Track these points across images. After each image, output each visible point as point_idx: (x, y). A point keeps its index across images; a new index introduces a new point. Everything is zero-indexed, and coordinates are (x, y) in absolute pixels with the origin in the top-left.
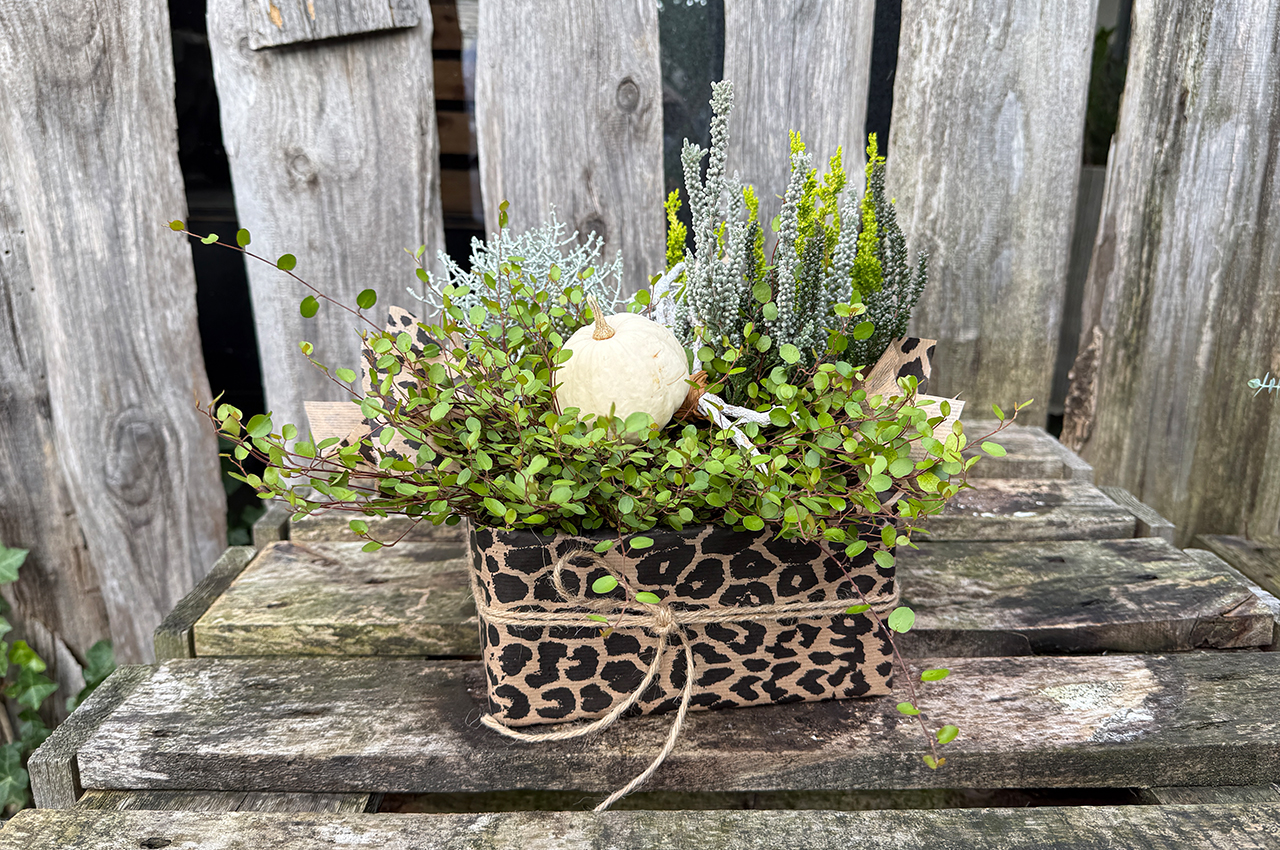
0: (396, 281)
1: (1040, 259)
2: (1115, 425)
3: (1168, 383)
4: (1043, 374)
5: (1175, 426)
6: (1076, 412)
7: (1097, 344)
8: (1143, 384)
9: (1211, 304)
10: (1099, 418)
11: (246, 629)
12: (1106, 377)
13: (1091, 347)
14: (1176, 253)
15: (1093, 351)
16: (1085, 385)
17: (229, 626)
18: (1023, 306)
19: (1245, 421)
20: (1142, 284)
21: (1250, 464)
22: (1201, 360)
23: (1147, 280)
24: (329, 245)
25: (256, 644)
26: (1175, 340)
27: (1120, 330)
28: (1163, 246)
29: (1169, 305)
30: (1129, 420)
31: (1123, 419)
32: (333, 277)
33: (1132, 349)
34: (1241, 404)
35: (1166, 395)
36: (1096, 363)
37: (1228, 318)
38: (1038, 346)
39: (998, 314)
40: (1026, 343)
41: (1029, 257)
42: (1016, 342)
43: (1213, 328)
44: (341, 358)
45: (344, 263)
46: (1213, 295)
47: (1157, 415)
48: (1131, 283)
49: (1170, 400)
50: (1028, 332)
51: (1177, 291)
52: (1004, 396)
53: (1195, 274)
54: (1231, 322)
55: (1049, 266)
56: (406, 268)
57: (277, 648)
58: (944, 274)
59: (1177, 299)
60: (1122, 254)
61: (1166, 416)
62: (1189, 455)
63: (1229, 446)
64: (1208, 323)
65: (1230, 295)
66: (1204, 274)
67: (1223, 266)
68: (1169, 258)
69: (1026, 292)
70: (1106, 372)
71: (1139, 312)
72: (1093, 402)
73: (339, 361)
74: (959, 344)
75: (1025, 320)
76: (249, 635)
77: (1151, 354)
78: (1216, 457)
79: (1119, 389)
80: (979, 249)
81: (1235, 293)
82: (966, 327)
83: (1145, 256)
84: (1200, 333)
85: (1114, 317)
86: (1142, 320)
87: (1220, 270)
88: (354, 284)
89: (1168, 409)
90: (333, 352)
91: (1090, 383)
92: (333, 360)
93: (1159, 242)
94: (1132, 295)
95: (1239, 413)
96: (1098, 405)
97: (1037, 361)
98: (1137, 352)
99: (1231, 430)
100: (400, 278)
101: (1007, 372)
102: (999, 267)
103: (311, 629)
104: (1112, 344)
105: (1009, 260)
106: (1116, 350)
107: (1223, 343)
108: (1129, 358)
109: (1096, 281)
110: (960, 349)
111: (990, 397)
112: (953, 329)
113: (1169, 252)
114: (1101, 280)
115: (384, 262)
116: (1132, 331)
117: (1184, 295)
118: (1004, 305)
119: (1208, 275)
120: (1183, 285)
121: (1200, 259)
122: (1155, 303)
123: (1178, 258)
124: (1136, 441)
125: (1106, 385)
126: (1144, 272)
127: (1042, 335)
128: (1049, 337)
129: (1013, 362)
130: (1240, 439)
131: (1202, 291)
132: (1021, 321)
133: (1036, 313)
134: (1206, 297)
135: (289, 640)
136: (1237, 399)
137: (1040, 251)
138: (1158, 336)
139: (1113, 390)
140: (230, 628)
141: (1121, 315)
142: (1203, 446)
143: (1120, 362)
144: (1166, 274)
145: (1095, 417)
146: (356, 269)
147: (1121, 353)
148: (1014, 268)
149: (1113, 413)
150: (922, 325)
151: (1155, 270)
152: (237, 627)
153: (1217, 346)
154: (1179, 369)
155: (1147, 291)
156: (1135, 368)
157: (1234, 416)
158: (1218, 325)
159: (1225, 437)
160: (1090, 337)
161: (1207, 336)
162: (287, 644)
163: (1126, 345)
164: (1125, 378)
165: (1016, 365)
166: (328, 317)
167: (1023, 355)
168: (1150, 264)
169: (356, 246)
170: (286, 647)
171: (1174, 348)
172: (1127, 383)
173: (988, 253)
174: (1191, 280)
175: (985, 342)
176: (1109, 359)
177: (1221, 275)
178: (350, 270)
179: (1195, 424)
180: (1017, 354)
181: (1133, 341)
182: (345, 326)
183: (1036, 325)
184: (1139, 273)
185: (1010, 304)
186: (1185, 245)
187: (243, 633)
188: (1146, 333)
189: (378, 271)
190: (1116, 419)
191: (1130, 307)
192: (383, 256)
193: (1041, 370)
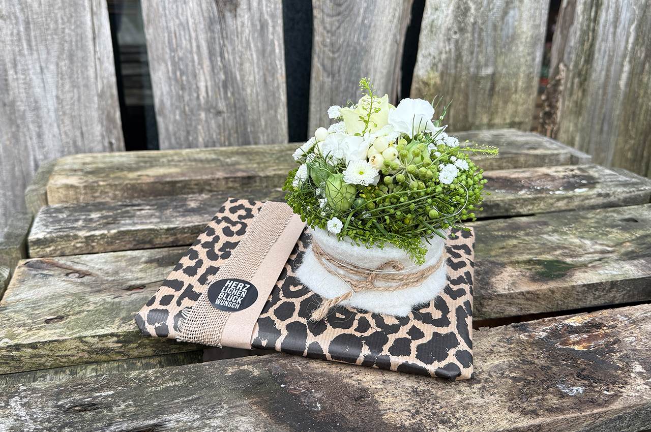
0: (71, 41)
1: (533, 17)
2: (571, 129)
3: (603, 99)
4: (531, 97)
5: (606, 128)
6: (547, 121)
7: (563, 75)
8: (588, 101)
9: (630, 46)
10: (561, 125)
11: (33, 346)
12: (567, 98)
13: (558, 78)
14: (611, 11)
15: (560, 80)
16: (554, 104)
17: (16, 345)
18: (521, 49)
19: (645, 123)
20: (591, 34)
21: (646, 150)
22: (622, 83)
23: (594, 30)
24: (14, 14)
25: (44, 359)
26: (608, 70)
27: (576, 65)
28: (604, 7)
29: (605, 47)
30: (579, 126)
31: (576, 125)
32: (19, 40)
33: (583, 77)
34: (643, 112)
35: (601, 107)
36: (561, 88)
37: (639, 55)
38: (529, 78)
39: (506, 55)
40: (522, 75)
41: (526, 15)
42: (516, 75)
43: (630, 62)
44: (28, 106)
45: (27, 28)
46: (631, 40)
47: (595, 121)
48: (584, 33)
49: (603, 111)
50: (523, 68)
51: (610, 37)
52: (507, 113)
53: (621, 26)
54: (640, 58)
55: (538, 22)
56: (79, 31)
57: (64, 360)
58: (474, 29)
59: (610, 43)
60: (579, 13)
61: (600, 122)
62: (613, 146)
63: (635, 139)
64: (627, 59)
65: (641, 40)
66: (626, 26)
67: (638, 20)
68: (607, 16)
69: (523, 40)
70: (567, 93)
71: (587, 53)
72: (559, 113)
73: (27, 108)
74: (482, 78)
75: (522, 60)
76: (36, 352)
77: (594, 81)
78: (627, 147)
79: (574, 105)
80: (495, 10)
81: (643, 39)
82: (486, 65)
83: (593, 14)
84: (622, 66)
85: (573, 56)
86: (589, 58)
87: (636, 23)
88: (37, 45)
89: (602, 117)
90: (22, 101)
91: (557, 101)
92: (22, 108)
93: (601, 5)
94: (584, 41)
95: (642, 117)
96: (562, 116)
97: (528, 88)
98: (585, 80)
99: (637, 129)
100: (74, 40)
101: (510, 97)
102: (508, 23)
103: (96, 339)
104: (571, 75)
105: (513, 17)
106: (573, 78)
107: (635, 72)
108: (581, 84)
109: (562, 32)
110: (482, 82)
111: (500, 114)
112: (478, 67)
113: (607, 11)
114: (565, 32)
115: (60, 26)
116: (583, 66)
117: (614, 40)
118: (510, 49)
119: (629, 27)
120: (614, 33)
121: (625, 16)
122: (597, 46)
123: (612, 16)
124: (583, 139)
125: (566, 103)
126: (592, 25)
127: (531, 70)
128: (536, 72)
129: (514, 89)
130: (641, 134)
131: (625, 37)
132: (520, 60)
133: (529, 54)
134: (627, 42)
135: (75, 351)
136: (641, 108)
137: (532, 11)
138: (598, 68)
139: (571, 105)
140: (17, 347)
141: (578, 55)
142: (621, 139)
143: (575, 86)
144: (604, 26)
145: (559, 124)
146: (38, 32)
147: (576, 80)
148: (516, 23)
149: (570, 121)
150: (459, 65)
151: (598, 24)
152: (24, 346)
153: (632, 73)
154: (610, 90)
155: (594, 39)
156: (584, 91)
157: (639, 120)
158: (633, 60)
159: (633, 133)
160: (557, 71)
161: (627, 68)
162: (73, 356)
163: (580, 75)
164: (578, 97)
165: (516, 91)
166: (16, 73)
167: (520, 84)
168: (596, 20)
169: (37, 13)
170: (72, 359)
171: (607, 76)
172: (579, 101)
173: (501, 13)
174: (619, 30)
175: (497, 75)
176: (569, 85)
177: (636, 27)
178: (32, 34)
179: (616, 126)
180: (516, 83)
181: (584, 72)
182: (31, 80)
183: (528, 63)
184: (588, 26)
185: (514, 48)
186: (616, 7)
187: (30, 350)
188: (591, 67)
189: (56, 34)
190: (571, 125)
191: (583, 50)
192: (60, 21)
193: (530, 94)
